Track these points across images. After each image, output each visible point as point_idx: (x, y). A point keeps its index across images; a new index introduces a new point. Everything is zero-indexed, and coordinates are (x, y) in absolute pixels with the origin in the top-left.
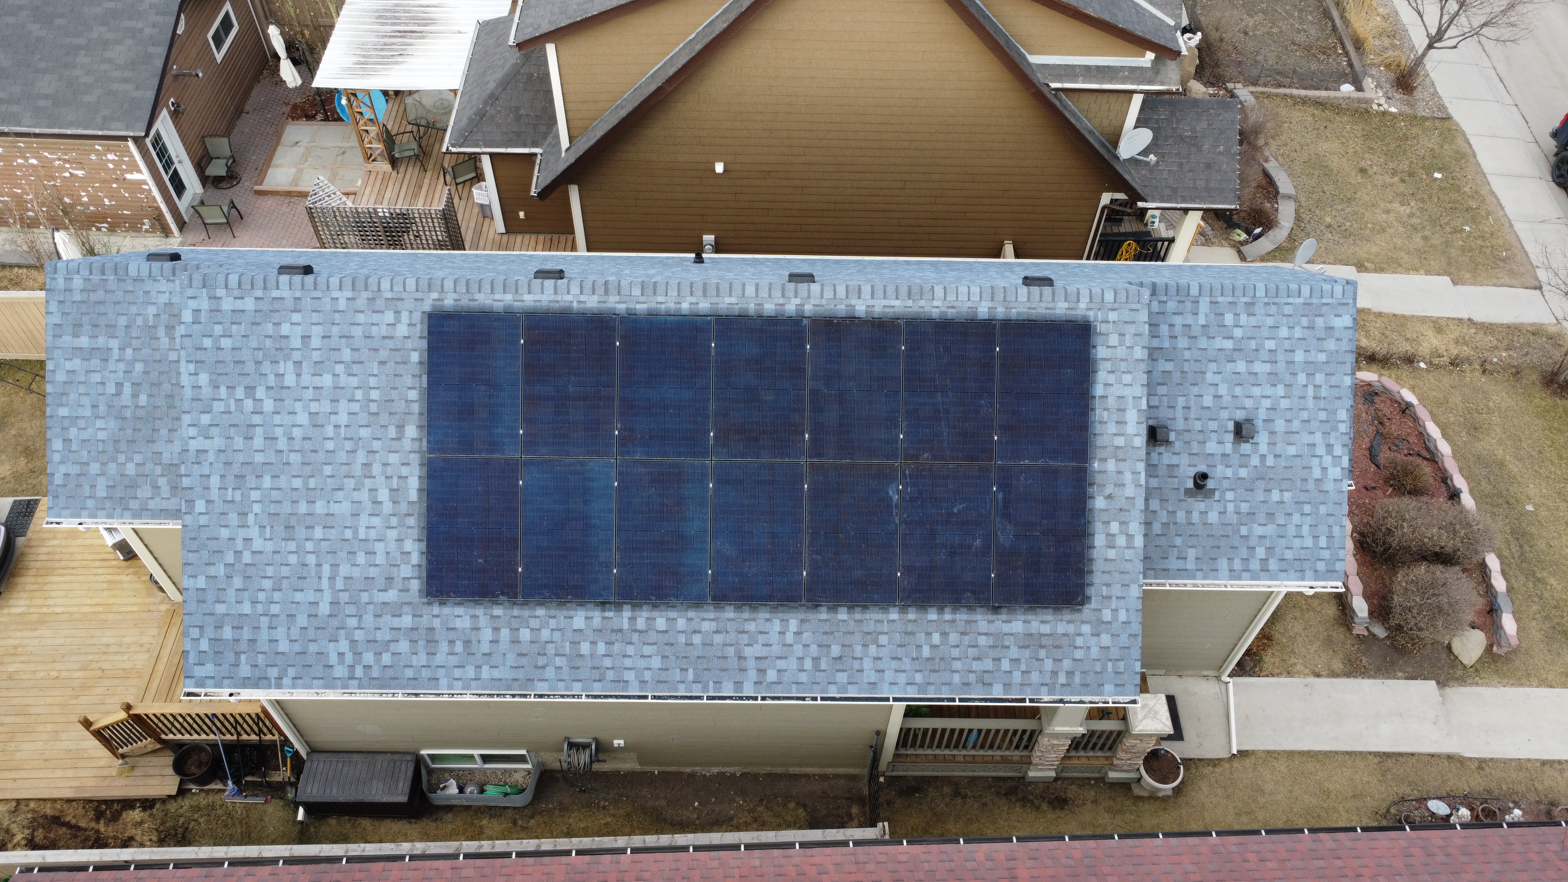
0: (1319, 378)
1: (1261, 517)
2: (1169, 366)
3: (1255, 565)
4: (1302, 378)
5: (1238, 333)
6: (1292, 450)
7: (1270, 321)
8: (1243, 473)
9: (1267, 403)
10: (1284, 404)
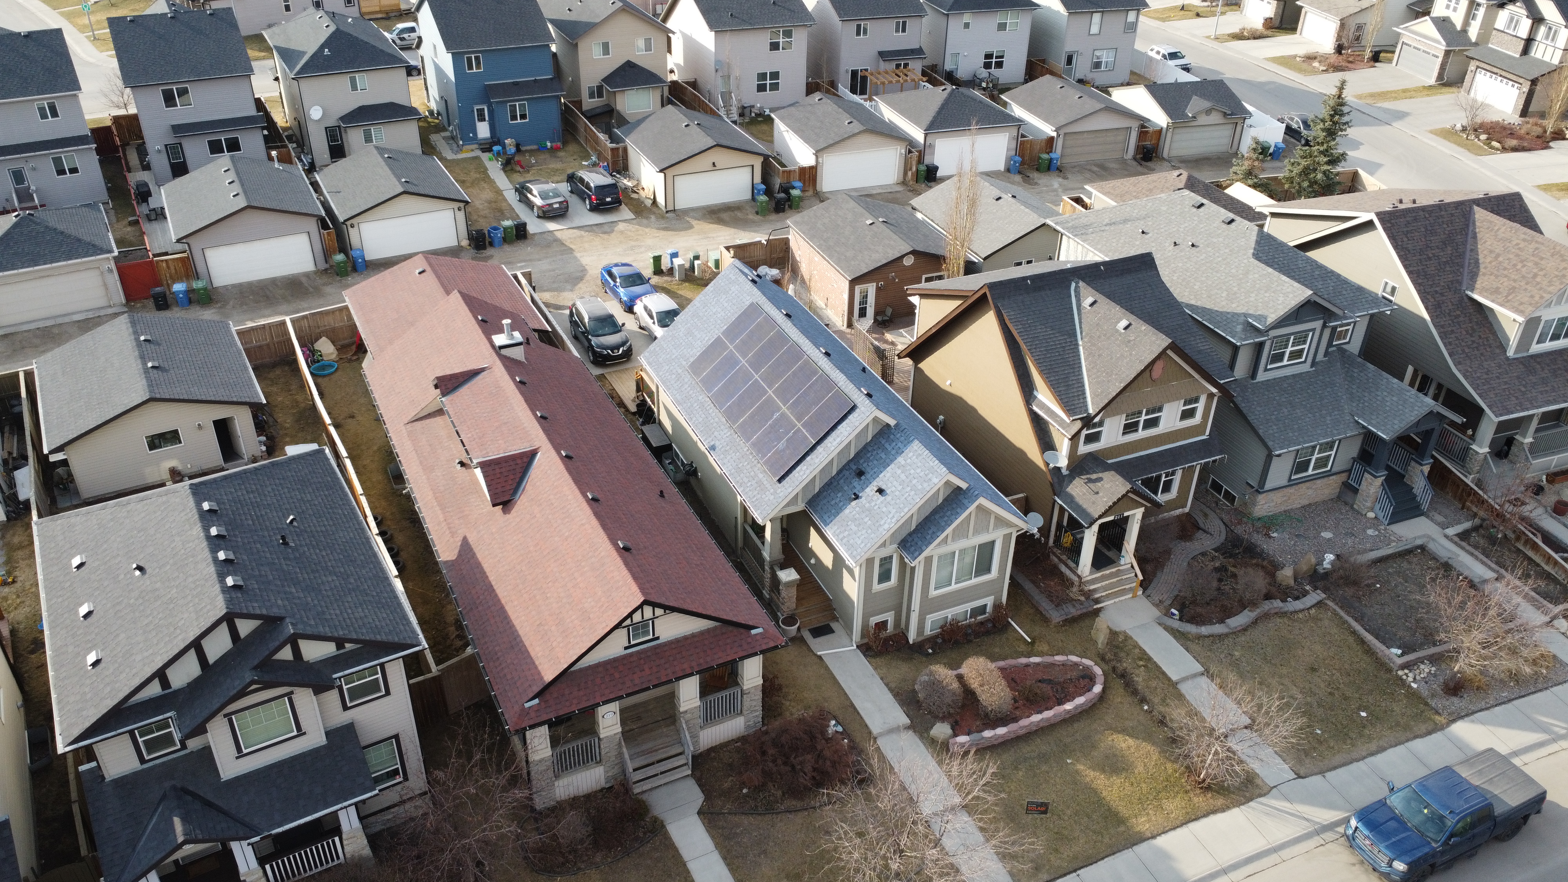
0: (913, 493)
1: (857, 522)
2: (884, 456)
3: (841, 536)
4: (909, 488)
5: (909, 461)
6: (884, 509)
7: (919, 464)
8: (867, 505)
9: (893, 489)
10: (897, 493)
